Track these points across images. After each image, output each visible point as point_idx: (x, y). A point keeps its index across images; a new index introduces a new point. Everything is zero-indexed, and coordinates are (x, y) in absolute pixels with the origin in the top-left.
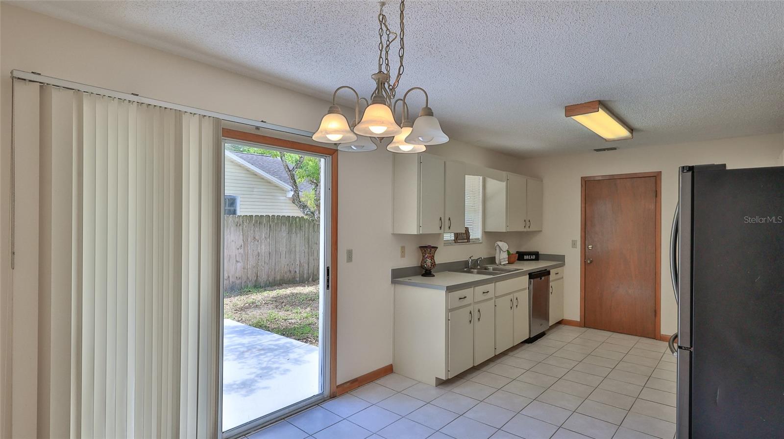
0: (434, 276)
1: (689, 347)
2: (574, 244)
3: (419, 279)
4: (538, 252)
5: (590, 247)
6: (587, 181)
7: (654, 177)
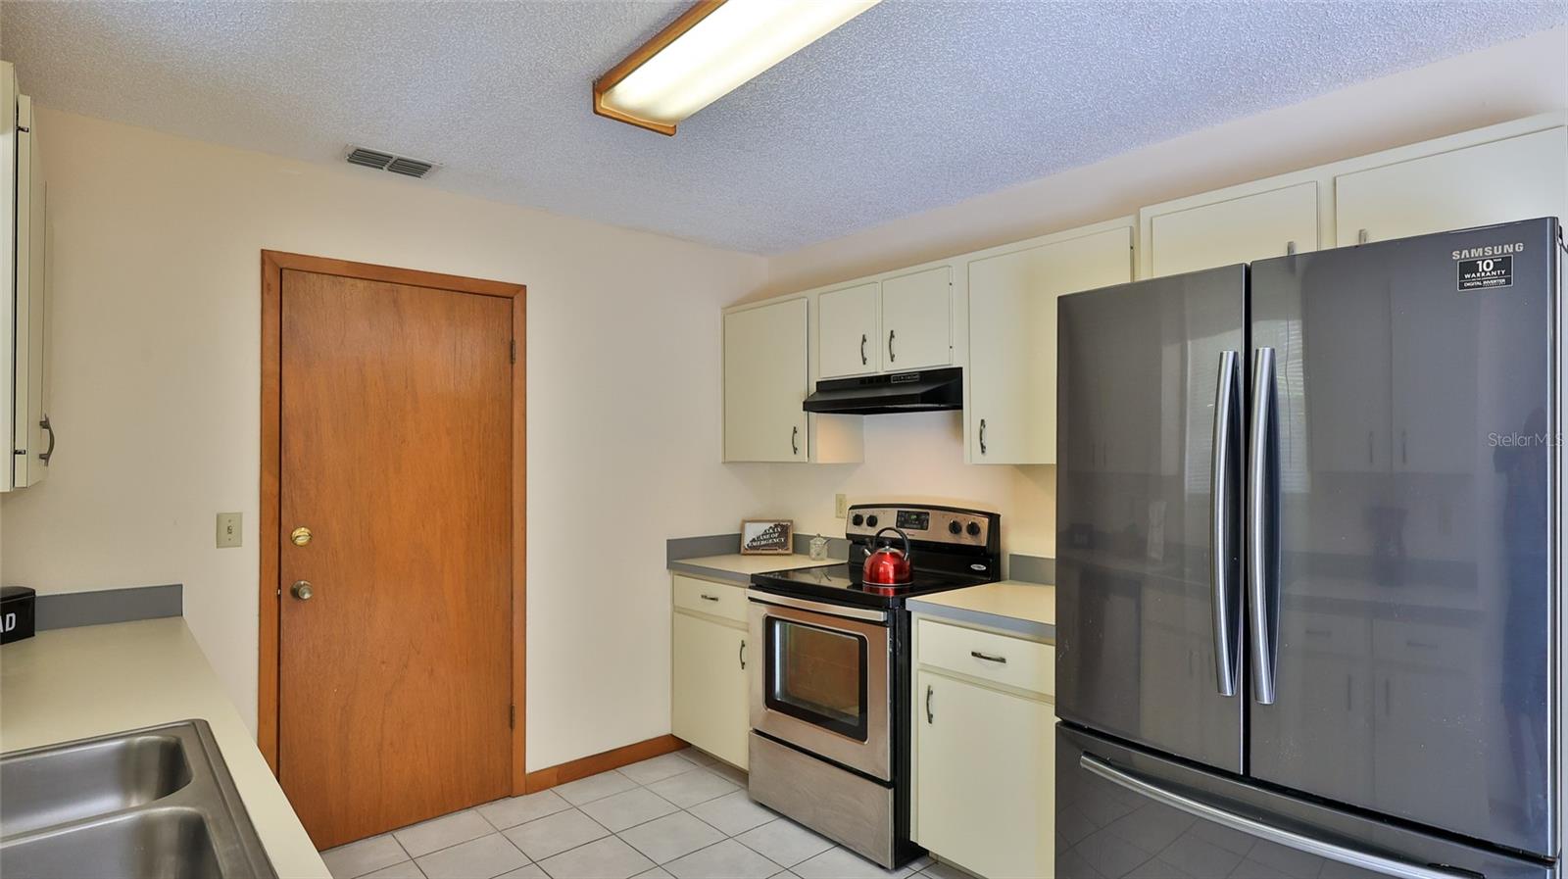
2: (226, 531)
4: (33, 592)
5: (302, 535)
6: (284, 271)
7: (508, 298)
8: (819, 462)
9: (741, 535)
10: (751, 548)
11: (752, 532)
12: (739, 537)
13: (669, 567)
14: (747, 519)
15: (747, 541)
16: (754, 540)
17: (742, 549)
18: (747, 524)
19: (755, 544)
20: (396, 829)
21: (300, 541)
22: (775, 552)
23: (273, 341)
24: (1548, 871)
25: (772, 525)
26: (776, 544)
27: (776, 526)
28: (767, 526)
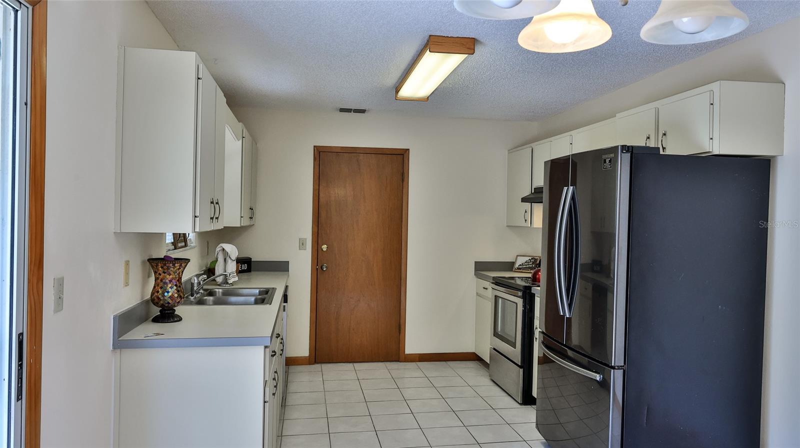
0: (180, 319)
1: (623, 365)
2: (302, 244)
3: (149, 330)
4: (251, 259)
5: (324, 247)
6: (321, 153)
7: (401, 155)
8: (535, 227)
9: (514, 262)
10: (518, 269)
11: (521, 261)
12: (513, 263)
13: (475, 275)
14: (518, 254)
15: (517, 266)
16: (520, 265)
17: (514, 269)
18: (518, 257)
19: (520, 267)
20: (355, 362)
21: (325, 249)
22: (529, 271)
23: (317, 177)
24: (612, 371)
25: (530, 258)
26: (529, 268)
27: (532, 259)
28: (527, 259)
